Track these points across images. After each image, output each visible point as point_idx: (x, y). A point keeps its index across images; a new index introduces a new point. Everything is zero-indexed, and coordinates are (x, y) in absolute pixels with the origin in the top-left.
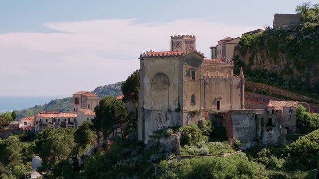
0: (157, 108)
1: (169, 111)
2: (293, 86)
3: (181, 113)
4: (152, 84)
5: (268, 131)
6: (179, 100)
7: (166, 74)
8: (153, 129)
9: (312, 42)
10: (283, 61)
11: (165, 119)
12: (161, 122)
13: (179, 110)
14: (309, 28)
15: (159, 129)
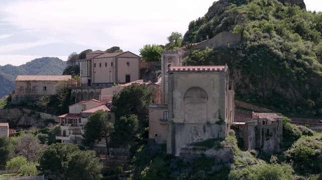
0: (193, 121)
1: (208, 123)
2: (254, 100)
3: (222, 126)
4: (185, 97)
5: (267, 140)
6: (219, 113)
7: (202, 87)
8: (187, 142)
9: (260, 60)
10: (238, 76)
11: (203, 131)
12: (197, 135)
13: (221, 122)
14: (253, 47)
15: (195, 141)
